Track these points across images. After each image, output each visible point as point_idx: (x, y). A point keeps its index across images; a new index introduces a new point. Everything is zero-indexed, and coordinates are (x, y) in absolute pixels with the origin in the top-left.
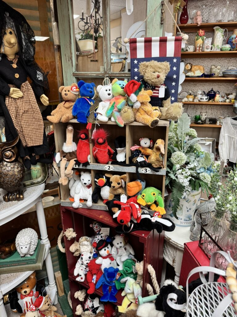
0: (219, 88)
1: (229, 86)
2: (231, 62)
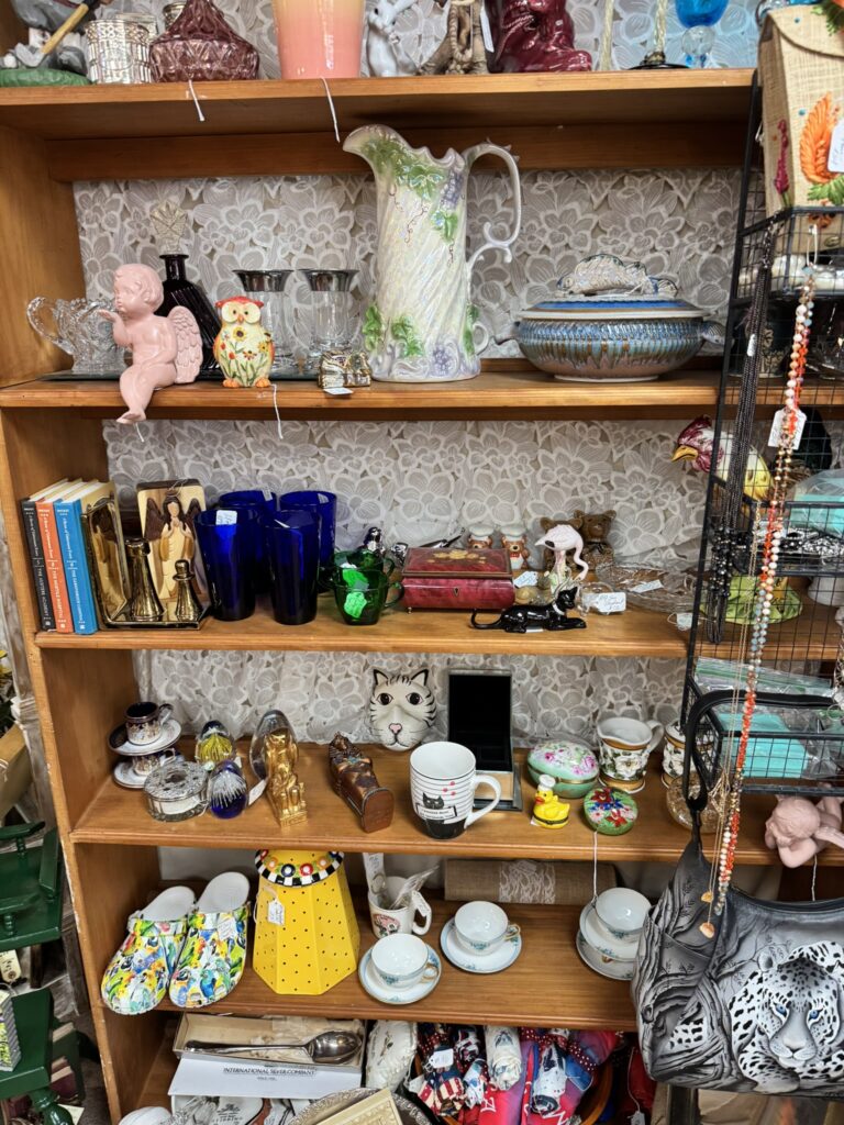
0: (535, 462)
1: (628, 451)
2: (623, 225)
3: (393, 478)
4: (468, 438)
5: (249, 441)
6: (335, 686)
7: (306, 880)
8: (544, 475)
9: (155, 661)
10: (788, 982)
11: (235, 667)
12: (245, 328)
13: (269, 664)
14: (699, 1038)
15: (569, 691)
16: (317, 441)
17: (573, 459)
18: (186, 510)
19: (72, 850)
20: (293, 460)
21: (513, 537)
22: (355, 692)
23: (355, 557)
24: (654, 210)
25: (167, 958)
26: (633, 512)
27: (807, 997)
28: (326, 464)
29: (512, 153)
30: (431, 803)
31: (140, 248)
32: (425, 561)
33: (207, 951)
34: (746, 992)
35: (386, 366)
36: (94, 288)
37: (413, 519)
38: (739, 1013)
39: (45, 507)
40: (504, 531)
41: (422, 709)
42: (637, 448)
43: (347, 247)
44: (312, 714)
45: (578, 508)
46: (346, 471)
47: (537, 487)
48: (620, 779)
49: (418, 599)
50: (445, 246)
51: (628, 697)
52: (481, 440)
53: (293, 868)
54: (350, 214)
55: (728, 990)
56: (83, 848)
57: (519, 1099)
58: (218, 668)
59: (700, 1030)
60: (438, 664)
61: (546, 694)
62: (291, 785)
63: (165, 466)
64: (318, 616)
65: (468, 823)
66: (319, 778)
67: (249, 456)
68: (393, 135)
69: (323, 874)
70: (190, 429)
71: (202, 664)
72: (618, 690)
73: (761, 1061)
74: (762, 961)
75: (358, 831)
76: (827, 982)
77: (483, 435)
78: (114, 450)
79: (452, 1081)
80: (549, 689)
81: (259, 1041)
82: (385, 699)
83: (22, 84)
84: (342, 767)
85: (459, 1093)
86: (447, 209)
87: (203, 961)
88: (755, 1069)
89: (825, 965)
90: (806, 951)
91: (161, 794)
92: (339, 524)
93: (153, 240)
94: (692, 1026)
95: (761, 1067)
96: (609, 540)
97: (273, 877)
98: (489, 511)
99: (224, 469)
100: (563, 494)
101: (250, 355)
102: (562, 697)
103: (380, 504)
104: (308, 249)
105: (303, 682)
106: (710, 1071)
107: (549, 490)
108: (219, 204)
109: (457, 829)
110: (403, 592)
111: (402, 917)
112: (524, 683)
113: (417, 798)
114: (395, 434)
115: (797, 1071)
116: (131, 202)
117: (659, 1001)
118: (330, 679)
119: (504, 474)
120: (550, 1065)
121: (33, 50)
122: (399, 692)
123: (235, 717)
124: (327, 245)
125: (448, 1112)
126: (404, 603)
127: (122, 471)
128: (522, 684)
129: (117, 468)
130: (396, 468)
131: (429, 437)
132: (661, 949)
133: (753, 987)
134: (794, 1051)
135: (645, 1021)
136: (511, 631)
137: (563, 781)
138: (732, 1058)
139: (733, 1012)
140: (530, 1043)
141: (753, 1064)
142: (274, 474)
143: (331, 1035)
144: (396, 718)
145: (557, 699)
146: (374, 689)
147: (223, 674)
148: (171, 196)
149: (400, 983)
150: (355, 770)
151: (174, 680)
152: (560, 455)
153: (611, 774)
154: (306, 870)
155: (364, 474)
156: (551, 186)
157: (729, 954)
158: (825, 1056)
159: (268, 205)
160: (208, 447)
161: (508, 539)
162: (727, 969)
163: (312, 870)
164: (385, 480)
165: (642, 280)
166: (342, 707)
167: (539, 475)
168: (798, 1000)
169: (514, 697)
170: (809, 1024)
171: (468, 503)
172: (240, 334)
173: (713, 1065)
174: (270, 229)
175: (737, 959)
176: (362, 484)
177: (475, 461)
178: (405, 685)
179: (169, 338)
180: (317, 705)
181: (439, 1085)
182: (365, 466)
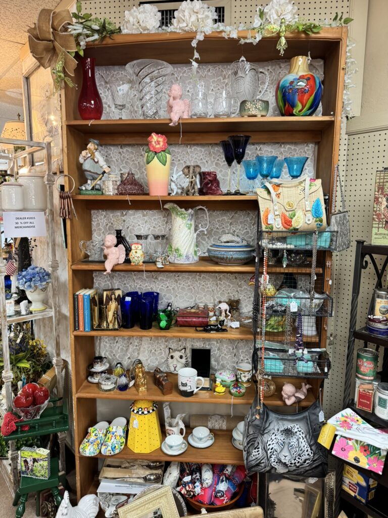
0: (217, 284)
1: (243, 282)
2: (238, 223)
3: (176, 288)
4: (198, 277)
5: (135, 277)
6: (157, 353)
7: (146, 412)
8: (220, 288)
9: (102, 344)
10: (283, 436)
11: (126, 347)
12: (137, 251)
13: (136, 346)
14: (259, 454)
15: (229, 355)
16: (154, 277)
17: (228, 284)
18: (116, 297)
19: (76, 399)
20: (147, 283)
21: (211, 306)
22: (163, 355)
23: (164, 311)
24: (245, 219)
25: (100, 440)
26: (245, 300)
27: (289, 441)
28: (157, 284)
29: (206, 208)
30: (184, 385)
31: (108, 226)
32: (185, 313)
33: (113, 438)
34: (271, 439)
35: (173, 259)
36: (95, 236)
37: (182, 301)
38: (269, 445)
39: (81, 296)
40: (208, 304)
41: (183, 361)
42: (245, 281)
43: (165, 227)
44: (149, 362)
45: (230, 298)
46: (162, 286)
47: (218, 292)
48: (243, 382)
49: (181, 323)
50: (189, 231)
51: (247, 357)
52: (201, 278)
53: (142, 409)
54: (166, 219)
55: (266, 438)
56: (79, 399)
57: (211, 491)
58: (121, 347)
59: (259, 451)
60: (189, 347)
61: (222, 357)
62: (142, 381)
63: (110, 284)
64: (153, 328)
65: (194, 393)
66: (151, 382)
67: (135, 281)
68: (176, 206)
69: (151, 411)
70: (118, 274)
71: (116, 345)
72: (244, 355)
73: (276, 460)
74: (276, 429)
75: (162, 395)
76: (295, 436)
77: (202, 276)
78: (96, 280)
79: (190, 485)
80: (223, 355)
81: (127, 476)
82: (172, 357)
83: (87, 194)
84: (158, 376)
85: (192, 488)
86: (189, 222)
87: (112, 441)
88: (275, 463)
89: (295, 431)
90: (289, 427)
91: (103, 383)
92: (160, 302)
93: (112, 224)
94: (257, 450)
95: (277, 463)
96: (239, 307)
97: (135, 411)
98: (204, 298)
99: (127, 285)
100: (225, 294)
101: (138, 257)
102: (227, 358)
103: (172, 296)
104: (154, 227)
105: (147, 351)
106: (263, 465)
107: (221, 293)
108: (131, 215)
109: (191, 394)
110: (177, 321)
111: (176, 430)
112: (215, 353)
113: (180, 384)
114: (176, 276)
115: (287, 463)
116: (107, 214)
117: (248, 444)
118: (155, 351)
119: (208, 288)
120: (222, 481)
121: (89, 185)
122: (177, 355)
123: (125, 363)
124: (159, 226)
125: (189, 495)
126: (178, 324)
127: (97, 286)
128: (214, 353)
129: (96, 285)
130: (177, 285)
131: (187, 277)
132: (248, 427)
133: (273, 437)
134: (285, 457)
135: (245, 451)
136: (206, 332)
137: (225, 381)
138: (268, 460)
139: (268, 445)
140: (216, 474)
141: (274, 462)
142: (142, 287)
143: (151, 474)
144: (175, 363)
145: (226, 358)
146: (169, 354)
147: (122, 349)
148: (118, 213)
149: (174, 448)
150: (162, 377)
151: (107, 351)
152: (224, 282)
153: (240, 380)
154: (146, 409)
155: (168, 287)
156: (218, 213)
157: (266, 426)
158: (294, 458)
159: (144, 216)
160: (123, 279)
161: (209, 307)
162: (266, 431)
163: (147, 409)
164: (173, 289)
165: (238, 239)
166: (159, 360)
167: (218, 288)
168: (287, 441)
169: (211, 357)
170: (290, 448)
171: (198, 296)
172: (136, 252)
173: (263, 462)
174: (144, 222)
175: (269, 428)
176: (167, 290)
177: (200, 284)
178: (179, 353)
179: (118, 253)
180: (151, 359)
181: (186, 486)
182: (168, 285)
